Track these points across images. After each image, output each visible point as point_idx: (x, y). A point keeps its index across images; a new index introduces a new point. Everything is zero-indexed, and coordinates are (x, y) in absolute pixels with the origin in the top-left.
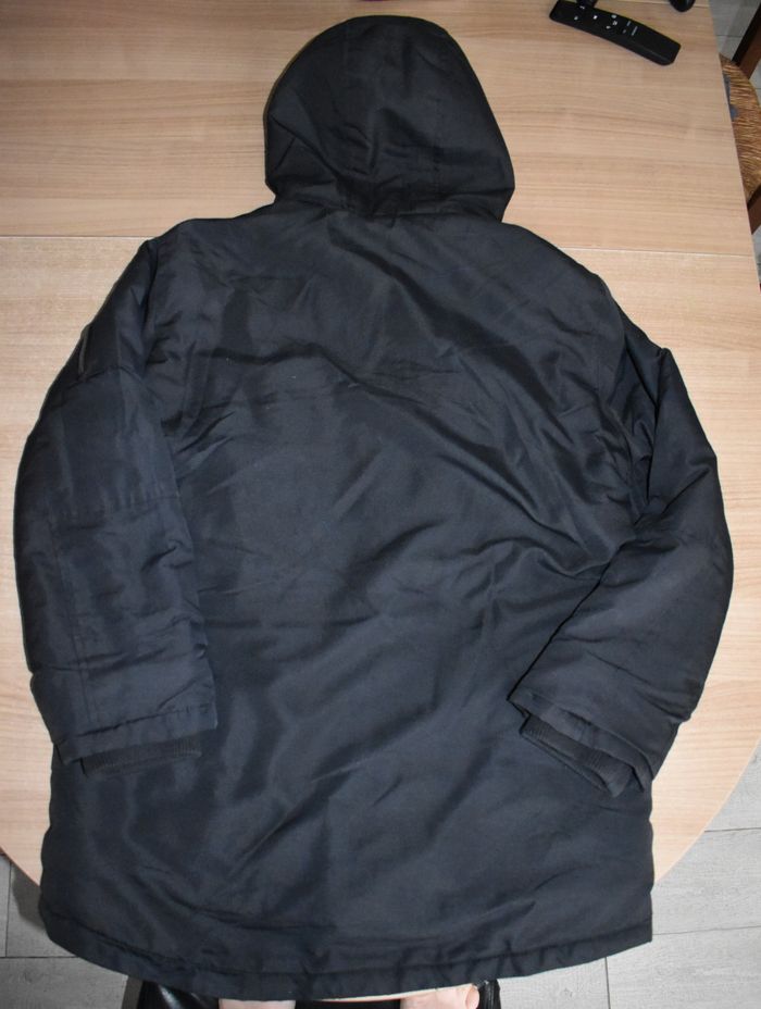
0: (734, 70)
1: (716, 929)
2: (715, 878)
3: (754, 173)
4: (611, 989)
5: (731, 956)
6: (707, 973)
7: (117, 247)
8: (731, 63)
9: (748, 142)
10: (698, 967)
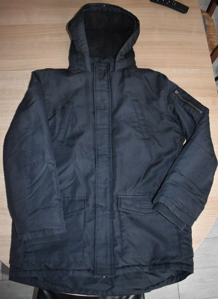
0: (206, 14)
1: (210, 267)
2: (209, 252)
3: (214, 44)
4: (179, 286)
5: (214, 275)
6: (207, 280)
7: (24, 73)
8: (205, 12)
9: (211, 35)
10: (205, 279)
